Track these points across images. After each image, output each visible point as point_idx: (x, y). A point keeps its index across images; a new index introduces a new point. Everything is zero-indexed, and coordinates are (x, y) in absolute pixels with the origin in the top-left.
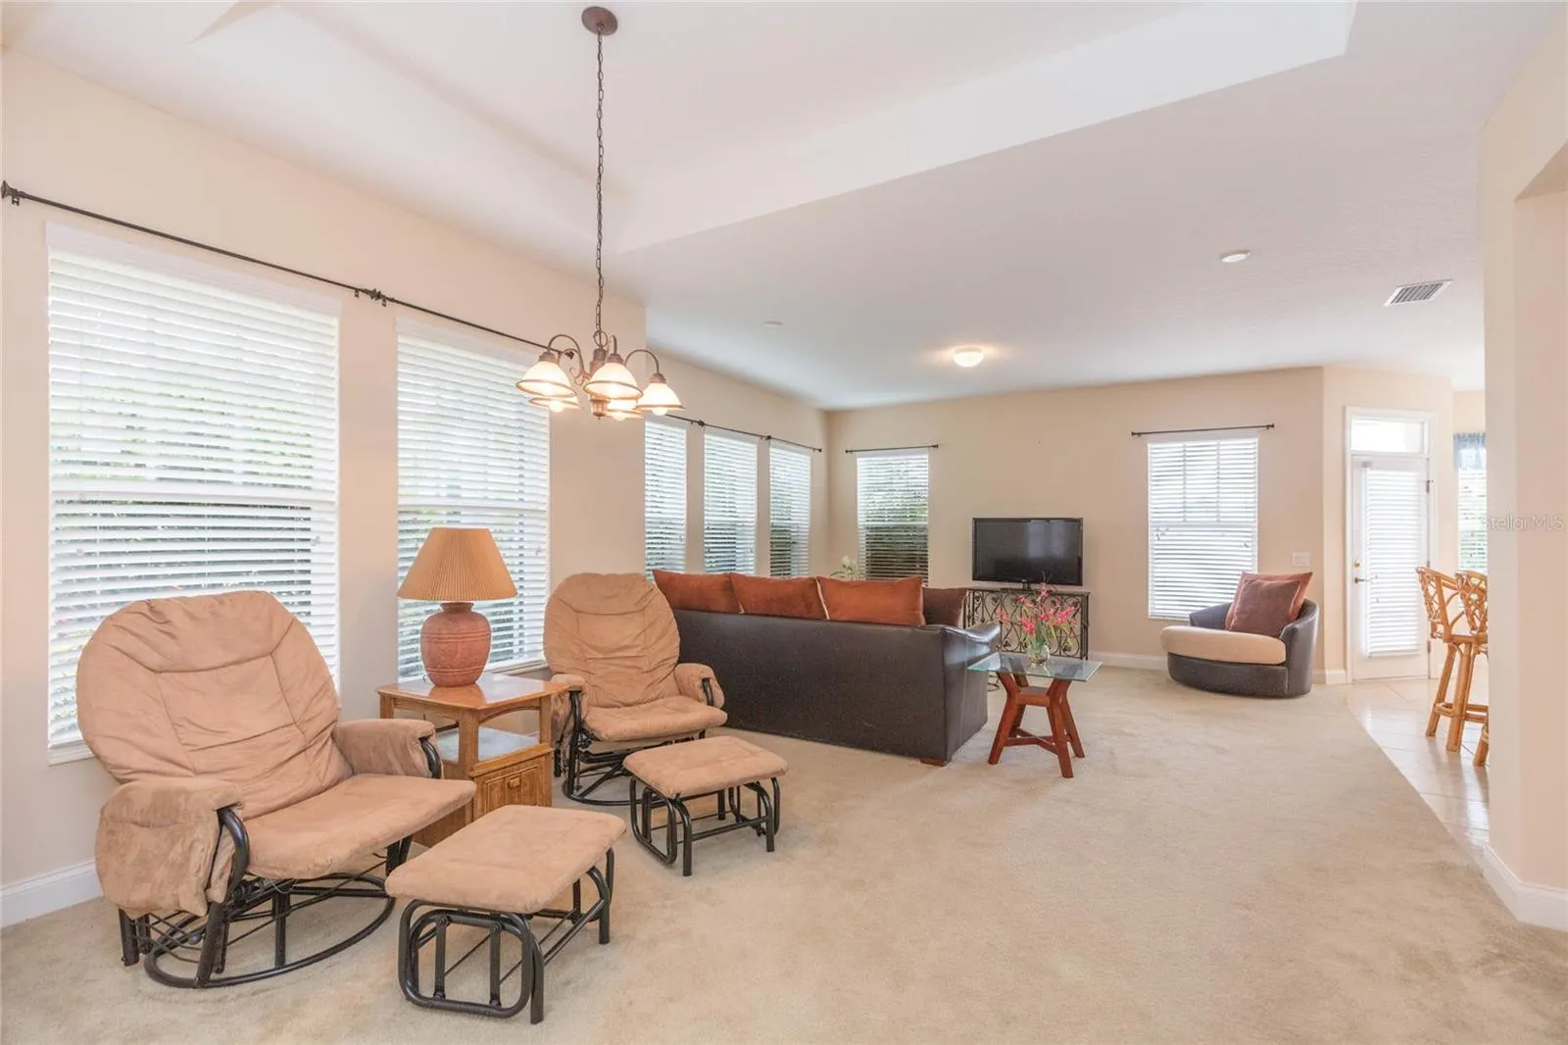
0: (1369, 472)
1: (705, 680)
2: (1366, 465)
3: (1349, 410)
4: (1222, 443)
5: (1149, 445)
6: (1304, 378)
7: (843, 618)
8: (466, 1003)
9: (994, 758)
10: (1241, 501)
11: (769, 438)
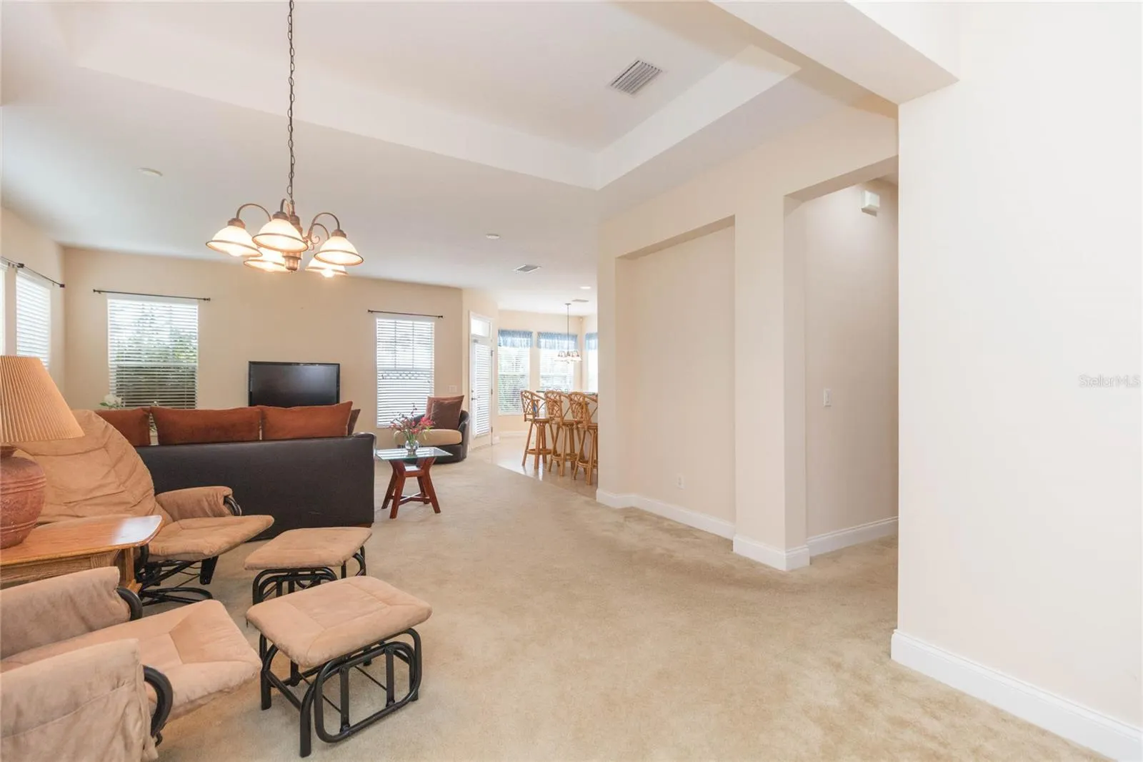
0: (477, 345)
1: (226, 497)
2: (476, 341)
3: (471, 313)
4: (415, 323)
5: (377, 320)
6: (453, 292)
7: (288, 437)
8: (374, 715)
9: (393, 515)
10: (423, 357)
11: (22, 266)
